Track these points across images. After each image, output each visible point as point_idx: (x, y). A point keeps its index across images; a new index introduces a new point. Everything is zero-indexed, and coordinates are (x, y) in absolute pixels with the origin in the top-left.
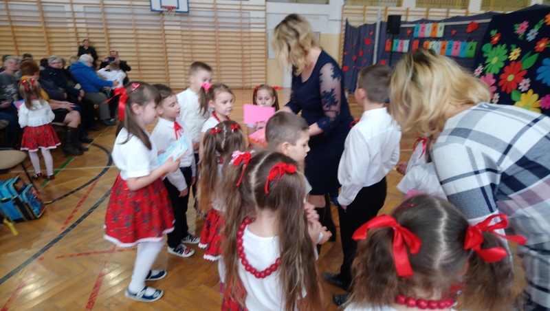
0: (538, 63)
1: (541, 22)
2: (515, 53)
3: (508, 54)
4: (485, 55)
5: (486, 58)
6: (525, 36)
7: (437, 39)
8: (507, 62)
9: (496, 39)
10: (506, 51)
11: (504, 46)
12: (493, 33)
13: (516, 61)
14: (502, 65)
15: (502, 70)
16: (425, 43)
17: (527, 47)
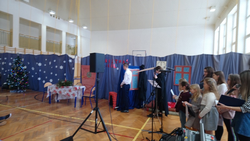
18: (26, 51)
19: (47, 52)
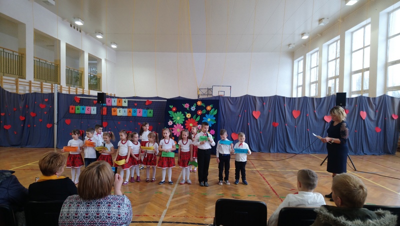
0: (201, 119)
1: (195, 104)
2: (189, 116)
3: (185, 115)
4: (171, 116)
5: (173, 117)
6: (190, 109)
7: (123, 107)
8: (186, 119)
9: (174, 109)
10: (183, 115)
11: (181, 112)
12: (171, 107)
13: (190, 118)
14: (184, 120)
15: (184, 122)
16: (113, 109)
17: (193, 113)
18: (44, 86)
19: (67, 87)
